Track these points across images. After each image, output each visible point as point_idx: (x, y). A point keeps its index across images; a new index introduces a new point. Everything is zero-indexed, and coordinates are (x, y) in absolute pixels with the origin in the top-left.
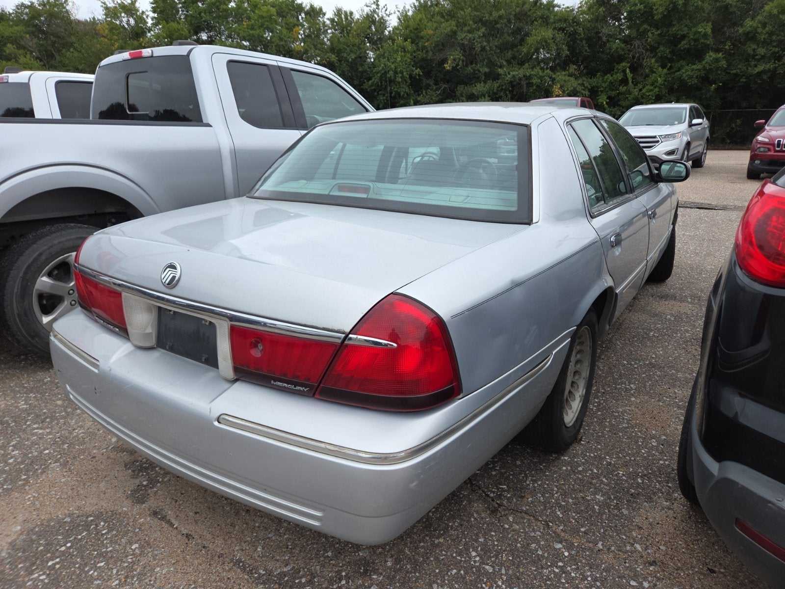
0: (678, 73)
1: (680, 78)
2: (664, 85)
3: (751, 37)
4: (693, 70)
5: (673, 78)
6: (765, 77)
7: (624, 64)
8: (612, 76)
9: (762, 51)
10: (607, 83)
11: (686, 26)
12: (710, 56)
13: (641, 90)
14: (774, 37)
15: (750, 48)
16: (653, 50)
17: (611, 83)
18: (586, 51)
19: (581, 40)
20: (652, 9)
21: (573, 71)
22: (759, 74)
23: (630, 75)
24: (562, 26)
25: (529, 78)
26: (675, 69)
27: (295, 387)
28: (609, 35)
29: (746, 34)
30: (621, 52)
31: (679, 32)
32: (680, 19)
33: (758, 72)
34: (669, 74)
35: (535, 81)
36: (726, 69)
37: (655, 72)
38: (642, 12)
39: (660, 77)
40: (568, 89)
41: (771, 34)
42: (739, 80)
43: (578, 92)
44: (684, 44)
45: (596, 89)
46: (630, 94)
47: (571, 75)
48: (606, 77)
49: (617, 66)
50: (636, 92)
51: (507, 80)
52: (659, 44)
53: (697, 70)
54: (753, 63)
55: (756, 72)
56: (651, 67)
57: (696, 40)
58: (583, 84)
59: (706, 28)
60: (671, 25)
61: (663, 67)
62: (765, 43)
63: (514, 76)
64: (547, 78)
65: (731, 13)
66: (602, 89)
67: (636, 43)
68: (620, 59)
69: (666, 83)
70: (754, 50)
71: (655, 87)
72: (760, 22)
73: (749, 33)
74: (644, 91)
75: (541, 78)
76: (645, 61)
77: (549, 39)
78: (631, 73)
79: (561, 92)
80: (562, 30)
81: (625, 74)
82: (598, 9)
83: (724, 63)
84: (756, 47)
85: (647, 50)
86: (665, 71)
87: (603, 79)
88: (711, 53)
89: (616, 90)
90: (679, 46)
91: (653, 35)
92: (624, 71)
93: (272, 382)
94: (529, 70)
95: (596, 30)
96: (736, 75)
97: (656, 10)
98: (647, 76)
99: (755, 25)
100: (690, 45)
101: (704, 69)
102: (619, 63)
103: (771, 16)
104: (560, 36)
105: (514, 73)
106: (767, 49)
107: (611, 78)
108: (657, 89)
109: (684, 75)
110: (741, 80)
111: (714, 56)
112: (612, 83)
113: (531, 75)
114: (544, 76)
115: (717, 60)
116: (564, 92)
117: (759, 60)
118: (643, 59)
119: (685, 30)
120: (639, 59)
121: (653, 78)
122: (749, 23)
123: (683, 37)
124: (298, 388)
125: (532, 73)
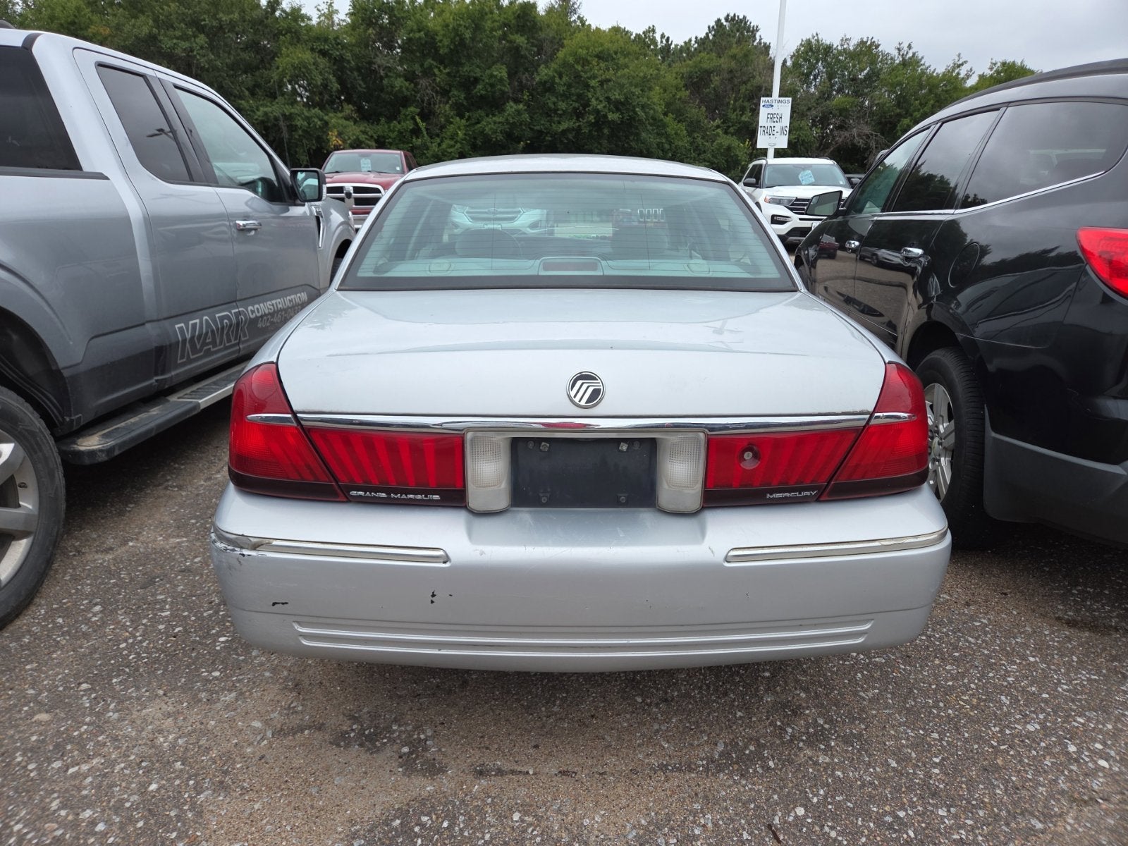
0: (479, 125)
1: (482, 132)
2: (465, 139)
3: (548, 87)
4: (495, 123)
5: (474, 131)
6: (570, 136)
7: (412, 109)
8: (399, 123)
9: (562, 105)
10: (396, 133)
11: (478, 66)
12: (511, 107)
13: (439, 145)
14: (573, 90)
15: (550, 100)
16: (445, 93)
17: (400, 132)
18: (360, 85)
19: (351, 70)
20: (433, 38)
21: (350, 111)
22: (564, 132)
23: (422, 125)
24: (322, 47)
25: (289, 118)
26: (473, 121)
27: (800, 493)
28: (386, 67)
29: (543, 83)
30: (406, 93)
31: (472, 74)
32: (469, 58)
33: (563, 130)
34: (468, 126)
35: (299, 122)
36: (530, 124)
37: (451, 123)
38: (423, 42)
39: (459, 128)
40: (349, 138)
41: (569, 86)
42: (544, 138)
43: (361, 142)
44: (479, 89)
45: (382, 140)
46: (427, 149)
47: (347, 118)
48: (392, 125)
49: (403, 111)
50: (434, 147)
51: (256, 120)
52: (451, 86)
53: (499, 123)
54: (556, 119)
55: (560, 130)
56: (445, 116)
57: (492, 85)
58: (364, 132)
59: (501, 71)
60: (459, 64)
61: (462, 117)
62: (565, 97)
63: (266, 114)
64: (316, 120)
65: (522, 57)
66: (390, 140)
67: (423, 82)
68: (405, 102)
69: (468, 138)
70: (554, 103)
71: (456, 142)
72: (555, 71)
73: (545, 82)
74: (444, 146)
75: (308, 119)
76: (437, 106)
77: (310, 64)
78: (423, 121)
79: (340, 142)
80: (323, 53)
81: (416, 124)
82: (365, 31)
83: (526, 116)
84: (555, 100)
85: (437, 92)
86: (464, 121)
87: (389, 127)
88: (511, 103)
89: (408, 143)
90: (475, 91)
91: (441, 74)
92: (413, 118)
93: (768, 496)
94: (287, 106)
95: (368, 59)
96: (540, 132)
97: (441, 41)
98: (443, 127)
99: (551, 73)
100: (486, 90)
101: (507, 121)
102: (405, 106)
103: (565, 64)
104: (323, 62)
105: (266, 109)
106: (567, 104)
107: (399, 126)
108: (458, 145)
109: (487, 129)
110: (547, 138)
111: (515, 107)
112: (402, 133)
113: (291, 114)
114: (312, 117)
115: (519, 112)
116: (344, 141)
117: (560, 116)
118: (435, 104)
119: (478, 73)
120: (430, 104)
121: (451, 130)
122: (544, 73)
123: (476, 80)
124: (804, 494)
125: (293, 110)
